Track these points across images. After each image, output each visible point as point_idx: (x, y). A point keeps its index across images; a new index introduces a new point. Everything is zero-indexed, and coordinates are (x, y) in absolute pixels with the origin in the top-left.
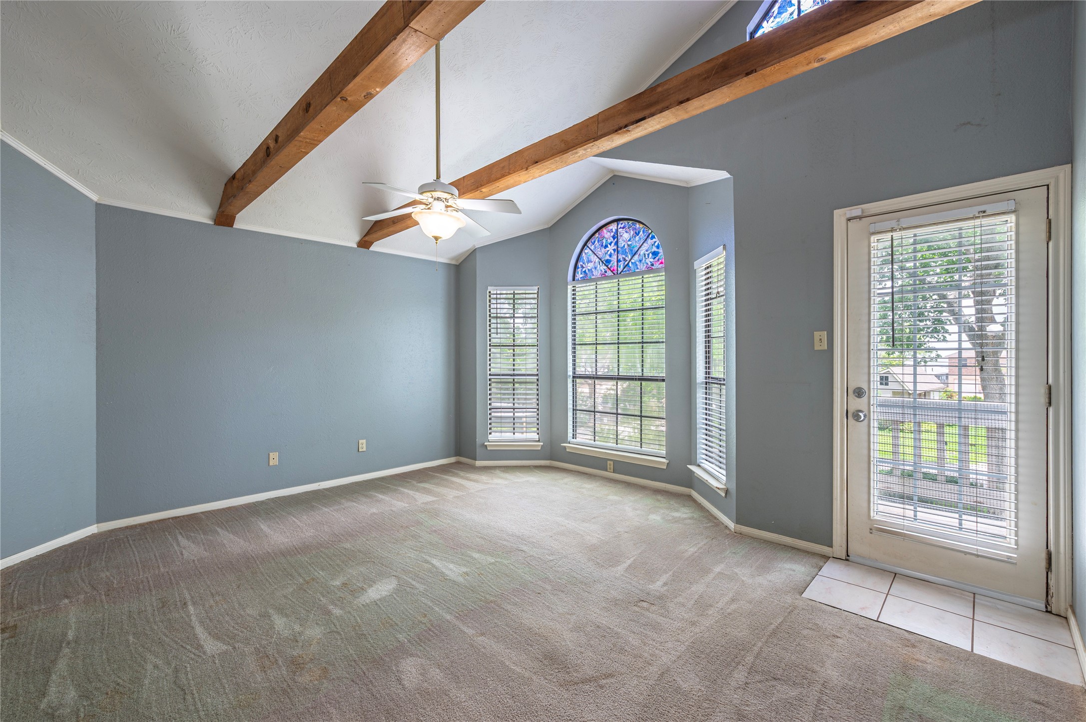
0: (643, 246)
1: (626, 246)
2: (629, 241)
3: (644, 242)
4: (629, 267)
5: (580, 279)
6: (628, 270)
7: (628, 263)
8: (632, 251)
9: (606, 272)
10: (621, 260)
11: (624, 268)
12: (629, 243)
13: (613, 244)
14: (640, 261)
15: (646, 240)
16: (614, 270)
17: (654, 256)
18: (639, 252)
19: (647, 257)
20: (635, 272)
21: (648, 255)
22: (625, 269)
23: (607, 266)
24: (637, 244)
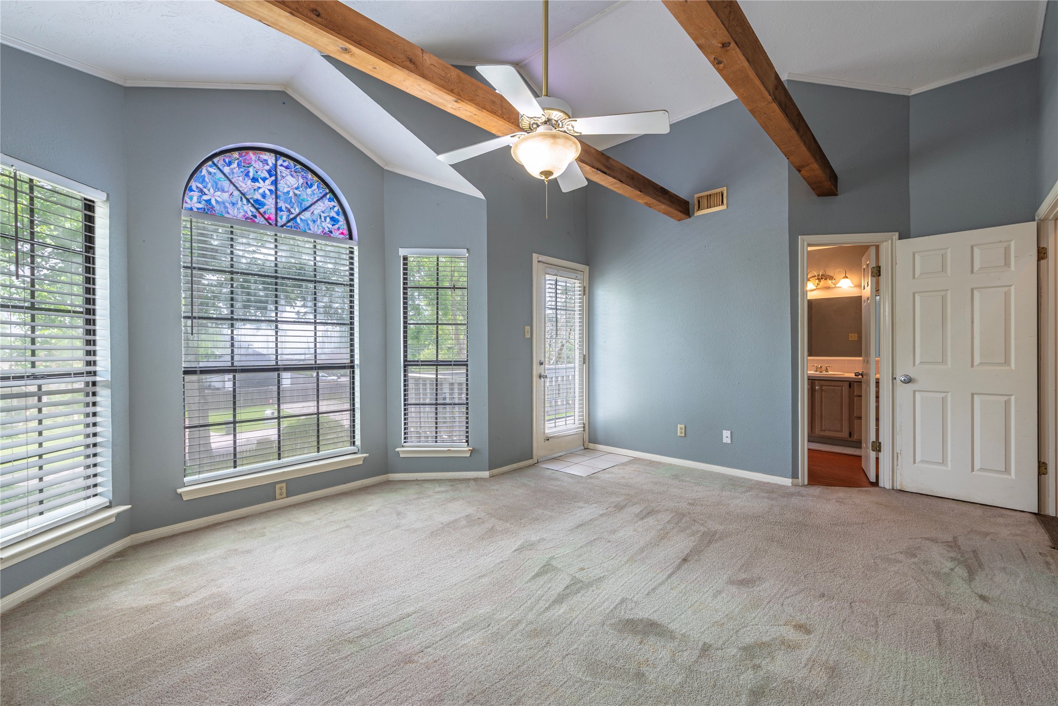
0: (316, 204)
1: (291, 194)
2: (297, 188)
3: (318, 200)
4: (296, 222)
5: (195, 210)
6: (294, 227)
7: (295, 218)
8: (301, 204)
9: (255, 217)
10: (284, 208)
11: (289, 221)
12: (297, 192)
13: (268, 182)
14: (314, 222)
15: (322, 198)
16: (269, 218)
17: (333, 223)
18: (312, 209)
19: (323, 220)
20: (306, 232)
21: (325, 218)
22: (289, 224)
23: (257, 209)
24: (309, 199)
